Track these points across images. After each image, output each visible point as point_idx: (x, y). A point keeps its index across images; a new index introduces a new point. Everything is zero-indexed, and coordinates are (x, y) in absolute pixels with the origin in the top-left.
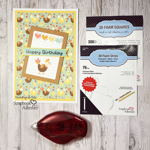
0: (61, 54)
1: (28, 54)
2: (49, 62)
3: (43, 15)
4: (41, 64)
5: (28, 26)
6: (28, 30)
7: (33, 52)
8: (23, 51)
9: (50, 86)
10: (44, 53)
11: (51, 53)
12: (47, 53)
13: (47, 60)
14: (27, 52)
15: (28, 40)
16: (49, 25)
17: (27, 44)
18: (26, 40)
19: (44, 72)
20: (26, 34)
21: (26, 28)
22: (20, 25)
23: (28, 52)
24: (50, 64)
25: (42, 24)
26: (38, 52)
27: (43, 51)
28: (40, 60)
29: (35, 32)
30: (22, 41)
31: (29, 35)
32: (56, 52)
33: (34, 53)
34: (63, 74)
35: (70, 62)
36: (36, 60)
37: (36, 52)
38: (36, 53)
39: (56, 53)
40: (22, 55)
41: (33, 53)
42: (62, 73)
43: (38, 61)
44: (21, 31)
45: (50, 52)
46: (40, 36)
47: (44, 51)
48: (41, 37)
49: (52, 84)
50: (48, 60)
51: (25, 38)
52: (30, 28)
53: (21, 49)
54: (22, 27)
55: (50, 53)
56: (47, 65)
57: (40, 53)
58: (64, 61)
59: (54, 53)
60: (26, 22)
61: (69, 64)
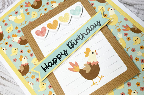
0: (99, 23)
1: (49, 71)
2: (92, 51)
3: (26, 3)
4: (82, 67)
5: (17, 34)
6: (21, 39)
7: (53, 60)
8: (38, 74)
9: (130, 87)
10: (73, 46)
11: (83, 37)
12: (77, 42)
13: (85, 53)
14: (44, 69)
15: (32, 52)
17: (36, 58)
18: (29, 54)
19: (99, 75)
20: (22, 47)
21: (17, 39)
22: (5, 42)
23: (47, 67)
24: (97, 54)
25: (35, 14)
26: (62, 54)
27: (68, 45)
28: (76, 62)
30: (24, 62)
31: (28, 44)
32: (88, 29)
33: (56, 60)
34: (130, 49)
35: (122, 24)
36: (69, 69)
37: (59, 56)
38: (59, 57)
39: (90, 31)
40: (41, 80)
41: (55, 63)
42: (128, 49)
43: (74, 67)
45: (79, 37)
46: (46, 30)
47: (70, 44)
48: (48, 29)
49: (130, 81)
50: (88, 50)
51: (25, 53)
52: (21, 34)
53: (32, 74)
54: (9, 44)
55: (81, 37)
56: (92, 59)
57: (66, 53)
58: (112, 30)
59: (87, 33)
60: (9, 32)
61: (123, 26)
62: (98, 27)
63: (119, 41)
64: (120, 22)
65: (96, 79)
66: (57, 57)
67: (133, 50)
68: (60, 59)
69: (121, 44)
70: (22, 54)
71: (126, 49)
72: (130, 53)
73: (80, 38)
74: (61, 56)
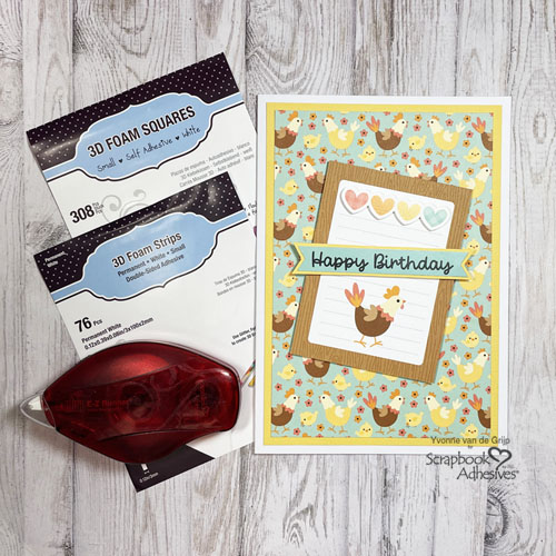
0: (448, 269)
1: (318, 269)
2: (400, 297)
3: (373, 118)
4: (366, 305)
5: (317, 162)
6: (316, 175)
7: (336, 260)
9: (401, 389)
10: (381, 266)
11: (408, 266)
12: (391, 266)
13: (388, 290)
14: (314, 261)
15: (315, 214)
16: (398, 159)
17: (313, 229)
18: (309, 214)
19: (379, 338)
20: (308, 192)
21: (309, 171)
22: (287, 157)
23: (320, 262)
24: (402, 307)
25: (370, 156)
26: (356, 262)
27: (376, 257)
28: (363, 291)
29: (345, 186)
30: (293, 219)
31: (318, 196)
32: (425, 262)
33: (341, 264)
34: (451, 343)
35: (477, 299)
36: (347, 292)
37: (350, 261)
38: (348, 263)
39: (425, 266)
41: (336, 266)
42: (448, 340)
43: (355, 295)
44: (291, 182)
45: (402, 260)
46: (365, 202)
47: (380, 259)
48: (369, 203)
49: (409, 382)
50: (394, 291)
51: (303, 207)
52: (322, 168)
54: (292, 166)
55: (405, 263)
57: (362, 266)
58: (455, 294)
59: (419, 266)
60: (308, 146)
61: (476, 304)
62: (442, 271)
63: (449, 319)
64: (479, 294)
65: (369, 340)
66: (347, 260)
67: (454, 348)
68: (346, 267)
69: (448, 324)
70: (299, 203)
71: (446, 338)
72: (446, 347)
73: (401, 263)
74: (351, 264)
